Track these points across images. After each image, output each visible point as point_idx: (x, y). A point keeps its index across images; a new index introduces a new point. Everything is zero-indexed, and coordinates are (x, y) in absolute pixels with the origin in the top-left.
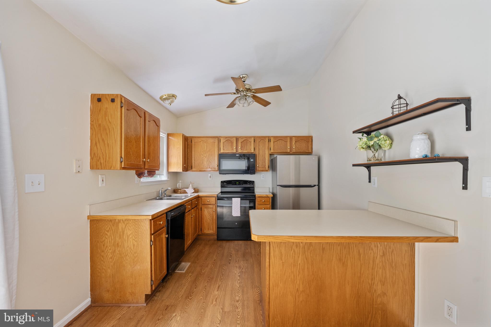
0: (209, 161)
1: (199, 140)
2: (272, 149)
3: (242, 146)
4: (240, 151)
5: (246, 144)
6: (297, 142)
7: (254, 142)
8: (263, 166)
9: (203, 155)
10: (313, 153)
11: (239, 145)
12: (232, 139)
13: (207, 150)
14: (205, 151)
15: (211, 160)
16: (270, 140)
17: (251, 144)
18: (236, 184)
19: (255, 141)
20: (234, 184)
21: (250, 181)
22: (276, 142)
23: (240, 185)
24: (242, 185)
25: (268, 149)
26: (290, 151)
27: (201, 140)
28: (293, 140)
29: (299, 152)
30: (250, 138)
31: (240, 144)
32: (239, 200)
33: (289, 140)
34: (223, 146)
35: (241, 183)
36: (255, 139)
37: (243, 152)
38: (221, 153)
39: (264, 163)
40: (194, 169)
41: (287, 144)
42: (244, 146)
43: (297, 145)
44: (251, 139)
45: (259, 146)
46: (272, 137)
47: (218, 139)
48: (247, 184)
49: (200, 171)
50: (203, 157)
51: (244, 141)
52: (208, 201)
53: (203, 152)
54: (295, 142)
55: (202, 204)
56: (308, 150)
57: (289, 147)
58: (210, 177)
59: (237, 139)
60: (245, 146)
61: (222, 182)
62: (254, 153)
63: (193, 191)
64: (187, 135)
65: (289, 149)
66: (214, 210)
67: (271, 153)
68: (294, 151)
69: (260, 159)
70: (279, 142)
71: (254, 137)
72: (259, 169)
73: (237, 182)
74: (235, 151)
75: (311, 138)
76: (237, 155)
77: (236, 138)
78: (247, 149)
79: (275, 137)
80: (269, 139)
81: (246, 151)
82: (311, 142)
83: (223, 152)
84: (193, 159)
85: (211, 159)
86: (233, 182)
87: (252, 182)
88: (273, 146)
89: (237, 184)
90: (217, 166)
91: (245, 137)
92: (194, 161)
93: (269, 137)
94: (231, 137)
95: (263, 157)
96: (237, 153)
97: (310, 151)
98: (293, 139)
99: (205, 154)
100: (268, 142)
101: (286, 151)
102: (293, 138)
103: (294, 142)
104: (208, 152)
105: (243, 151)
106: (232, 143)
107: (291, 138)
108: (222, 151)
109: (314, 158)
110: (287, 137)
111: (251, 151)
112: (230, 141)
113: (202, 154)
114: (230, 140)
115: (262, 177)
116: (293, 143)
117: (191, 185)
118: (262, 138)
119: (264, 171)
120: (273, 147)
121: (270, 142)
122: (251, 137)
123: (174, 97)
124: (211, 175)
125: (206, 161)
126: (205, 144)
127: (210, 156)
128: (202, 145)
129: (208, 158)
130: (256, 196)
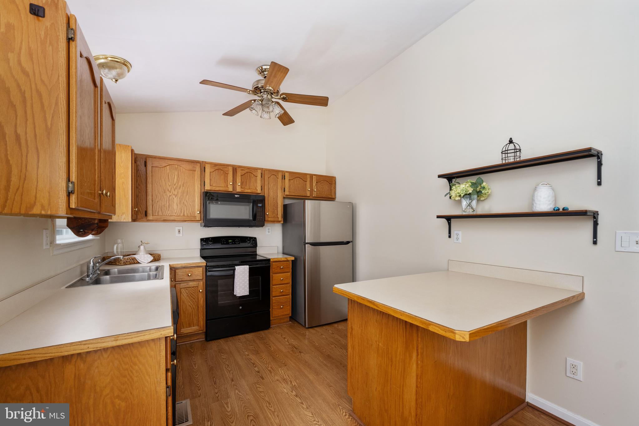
0: (183, 203)
1: (163, 163)
2: (287, 189)
3: (243, 181)
4: (239, 189)
5: (248, 178)
6: (319, 183)
7: (261, 177)
8: (274, 215)
9: (170, 192)
10: (336, 200)
11: (237, 180)
12: (226, 168)
13: (180, 183)
14: (175, 185)
15: (187, 201)
16: (285, 176)
17: (256, 180)
18: (228, 243)
19: (263, 176)
20: (225, 243)
21: (251, 238)
22: (292, 181)
23: (235, 244)
24: (239, 243)
25: (282, 189)
26: (310, 195)
27: (166, 163)
28: (313, 180)
29: (321, 196)
30: (256, 170)
31: (240, 177)
32: (246, 268)
33: (309, 180)
34: (210, 179)
35: (237, 242)
36: (264, 172)
37: (245, 191)
38: (206, 191)
39: (276, 211)
40: (150, 217)
41: (306, 184)
42: (246, 182)
43: (318, 187)
44: (257, 171)
45: (269, 184)
46: (287, 172)
47: (202, 165)
48: (246, 242)
49: (165, 221)
50: (170, 196)
51: (246, 174)
52: (190, 275)
53: (170, 186)
54: (316, 182)
56: (331, 195)
57: (309, 190)
58: (179, 231)
59: (235, 169)
60: (248, 182)
61: (202, 240)
62: (260, 194)
63: (151, 258)
64: (136, 152)
65: (309, 192)
66: (201, 291)
67: (285, 196)
68: (314, 195)
69: (270, 204)
70: (297, 181)
71: (262, 169)
72: (269, 219)
73: (230, 240)
74: (230, 189)
75: (334, 179)
76: (236, 196)
77: (233, 168)
78: (250, 187)
79: (291, 173)
80: (283, 174)
81: (249, 191)
82: (334, 185)
83: (209, 189)
84: (150, 198)
85: (187, 199)
86: (222, 240)
87: (253, 240)
88: (288, 186)
89: (230, 242)
90: (198, 212)
91: (248, 168)
92: (151, 201)
93: (282, 171)
94: (224, 166)
95: (274, 202)
96: (234, 192)
97: (333, 197)
98: (313, 178)
99: (175, 191)
100: (281, 179)
101: (305, 195)
102: (313, 176)
103: (315, 183)
104: (180, 188)
105: (245, 190)
106: (226, 174)
108: (208, 187)
109: (348, 206)
110: (306, 174)
111: (257, 190)
112: (222, 172)
113: (168, 190)
114: (222, 170)
115: (267, 230)
116: (314, 184)
117: (142, 247)
118: (274, 173)
119: (275, 222)
120: (288, 188)
121: (285, 179)
122: (256, 169)
123: (126, 65)
124: (181, 228)
125: (177, 203)
126: (176, 172)
127: (185, 194)
128: (168, 173)
129: (180, 198)
130: (271, 260)
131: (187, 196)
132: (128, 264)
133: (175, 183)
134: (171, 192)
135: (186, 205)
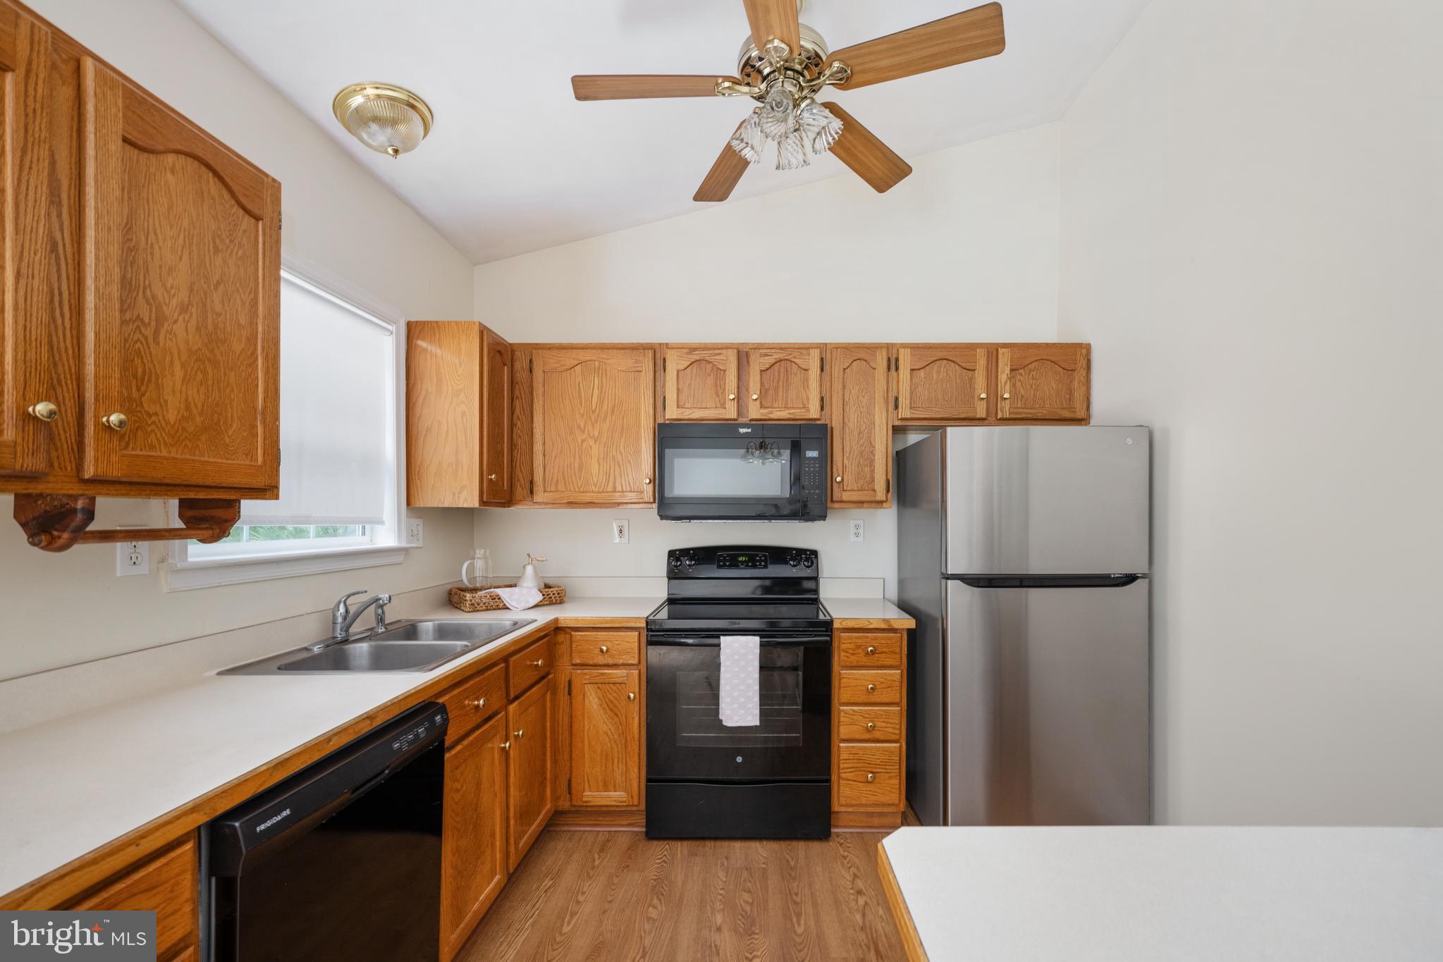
0: (613, 457)
1: (568, 359)
2: (904, 401)
3: (767, 387)
4: (754, 412)
5: (782, 378)
6: (1022, 371)
7: (822, 370)
8: (861, 482)
9: (583, 432)
10: (1092, 422)
11: (751, 385)
12: (720, 354)
13: (605, 408)
14: (593, 412)
15: (621, 453)
16: (897, 360)
17: (805, 381)
18: (734, 564)
19: (827, 368)
20: (728, 563)
21: (801, 552)
22: (922, 373)
23: (754, 566)
24: (765, 567)
25: (887, 402)
26: (988, 414)
27: (574, 359)
28: (1000, 361)
29: (1030, 416)
30: (803, 351)
31: (758, 377)
32: (751, 645)
33: (981, 363)
34: (678, 389)
35: (760, 561)
36: (827, 355)
37: (772, 416)
38: (667, 422)
39: (867, 469)
40: (539, 496)
41: (971, 380)
42: (776, 389)
43: (1018, 384)
44: (809, 354)
45: (844, 387)
46: (905, 346)
47: (657, 354)
48: (786, 563)
49: (571, 504)
50: (583, 441)
51: (776, 367)
52: (605, 648)
53: (582, 416)
54: (1011, 370)
55: (574, 662)
56: (1071, 409)
57: (983, 396)
58: (621, 531)
59: (743, 355)
60: (781, 389)
61: (672, 554)
62: (818, 422)
63: (539, 597)
64: (512, 335)
65: (984, 404)
66: (632, 695)
67: (897, 423)
68: (1005, 410)
69: (847, 449)
70: (938, 372)
71: (823, 347)
72: (846, 496)
73: (742, 555)
74: (731, 412)
75: (1084, 351)
76: (742, 431)
77: (738, 352)
78: (787, 403)
79: (916, 348)
80: (892, 357)
81: (784, 414)
82: (1084, 373)
83: (675, 417)
84: (538, 447)
85: (622, 448)
86: (721, 556)
87: (809, 556)
88: (908, 388)
89: (742, 562)
90: (648, 481)
91: (781, 349)
92: (541, 457)
93: (888, 347)
94: (715, 349)
95: (861, 442)
96: (742, 420)
97: (1081, 414)
98: (1000, 356)
99: (593, 426)
100: (886, 370)
101: (970, 415)
102: (1001, 351)
103: (1007, 370)
104: (605, 419)
105: (771, 412)
106: (720, 373)
107: (993, 351)
108: (672, 413)
109: (1129, 441)
110: (972, 347)
111: (808, 410)
112: (709, 366)
113: (579, 427)
114: (709, 362)
115: (853, 530)
116: (1003, 377)
117: (529, 569)
118: (860, 353)
119: (865, 505)
120: (908, 396)
121: (897, 369)
122: (805, 348)
123: (413, 107)
124: (625, 523)
125: (598, 459)
126: (596, 378)
127: (617, 434)
128: (579, 383)
129: (605, 445)
130: (836, 625)
131: (623, 440)
132: (481, 609)
133: (594, 408)
134: (586, 432)
135: (618, 463)
